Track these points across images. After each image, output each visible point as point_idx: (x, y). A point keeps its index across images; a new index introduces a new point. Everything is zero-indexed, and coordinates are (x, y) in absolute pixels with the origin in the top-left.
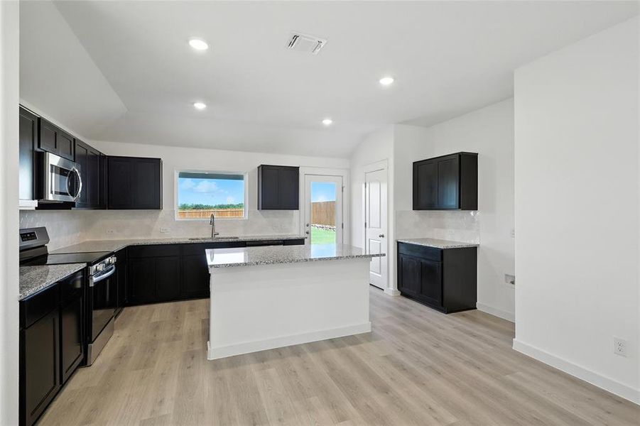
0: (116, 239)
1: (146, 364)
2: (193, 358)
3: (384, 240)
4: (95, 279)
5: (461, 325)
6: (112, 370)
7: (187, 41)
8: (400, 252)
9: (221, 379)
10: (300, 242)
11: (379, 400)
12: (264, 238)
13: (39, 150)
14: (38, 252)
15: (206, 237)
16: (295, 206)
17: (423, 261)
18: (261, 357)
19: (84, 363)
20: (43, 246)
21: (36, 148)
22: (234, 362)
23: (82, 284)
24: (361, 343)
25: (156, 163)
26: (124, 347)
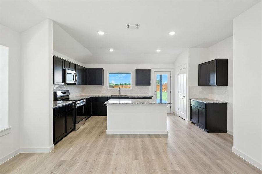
0: (87, 95)
1: (89, 132)
2: (102, 133)
3: (185, 98)
4: (78, 105)
5: (212, 138)
6: (81, 132)
7: (98, 32)
8: (191, 104)
9: (106, 140)
10: (150, 98)
11: (153, 157)
12: (136, 96)
13: (64, 69)
14: (67, 97)
15: (117, 95)
16: (149, 84)
17: (199, 108)
18: (122, 136)
19: (74, 129)
20: (68, 96)
21: (63, 68)
22: (113, 136)
23: (74, 107)
24: (160, 137)
25: (101, 70)
26: (86, 127)
